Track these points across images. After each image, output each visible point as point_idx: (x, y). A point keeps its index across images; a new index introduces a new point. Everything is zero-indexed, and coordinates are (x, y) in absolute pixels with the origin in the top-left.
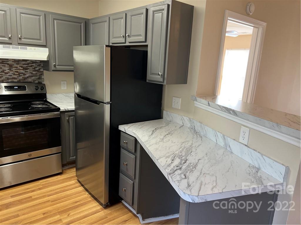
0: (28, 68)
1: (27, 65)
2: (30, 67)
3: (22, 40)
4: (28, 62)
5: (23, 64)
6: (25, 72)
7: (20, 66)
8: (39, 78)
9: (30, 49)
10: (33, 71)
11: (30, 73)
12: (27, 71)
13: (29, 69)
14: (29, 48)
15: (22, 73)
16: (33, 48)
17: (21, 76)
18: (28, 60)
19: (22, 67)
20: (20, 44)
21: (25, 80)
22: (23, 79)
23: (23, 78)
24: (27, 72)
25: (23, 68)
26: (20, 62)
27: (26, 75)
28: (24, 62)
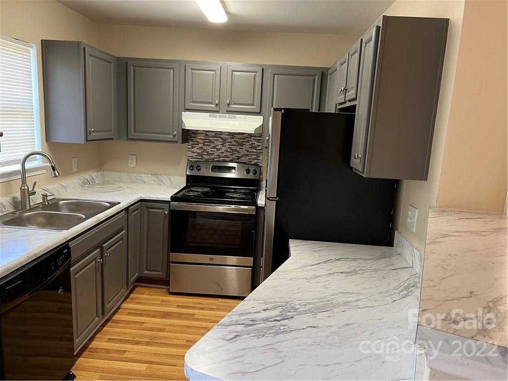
0: (244, 143)
1: (243, 140)
2: (246, 142)
3: (232, 106)
4: (245, 136)
5: (239, 139)
6: (240, 148)
7: (235, 141)
8: (257, 158)
9: (239, 118)
10: (250, 148)
11: (246, 150)
12: (242, 147)
13: (244, 145)
14: (238, 116)
15: (236, 150)
16: (243, 116)
17: (235, 154)
18: (245, 133)
19: (236, 142)
20: (229, 112)
21: (238, 160)
22: (237, 158)
23: (236, 156)
24: (243, 149)
25: (238, 143)
26: (235, 135)
27: (240, 153)
28: (239, 136)
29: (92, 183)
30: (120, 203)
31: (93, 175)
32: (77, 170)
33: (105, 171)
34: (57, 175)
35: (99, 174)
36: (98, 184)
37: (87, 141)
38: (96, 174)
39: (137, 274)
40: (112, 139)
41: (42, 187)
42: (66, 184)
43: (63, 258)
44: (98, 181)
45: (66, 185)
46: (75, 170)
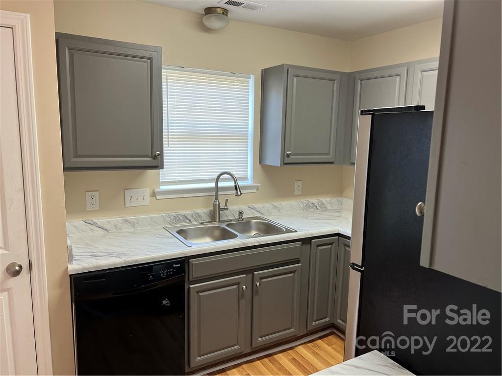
29: (321, 207)
30: (297, 232)
31: (323, 200)
32: (301, 193)
33: (345, 197)
34: (239, 194)
35: (334, 200)
36: (331, 211)
37: (285, 164)
38: (328, 199)
39: (328, 319)
40: (332, 163)
41: (249, 205)
42: (281, 205)
43: (171, 271)
44: (332, 207)
45: (280, 207)
46: (296, 192)
